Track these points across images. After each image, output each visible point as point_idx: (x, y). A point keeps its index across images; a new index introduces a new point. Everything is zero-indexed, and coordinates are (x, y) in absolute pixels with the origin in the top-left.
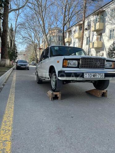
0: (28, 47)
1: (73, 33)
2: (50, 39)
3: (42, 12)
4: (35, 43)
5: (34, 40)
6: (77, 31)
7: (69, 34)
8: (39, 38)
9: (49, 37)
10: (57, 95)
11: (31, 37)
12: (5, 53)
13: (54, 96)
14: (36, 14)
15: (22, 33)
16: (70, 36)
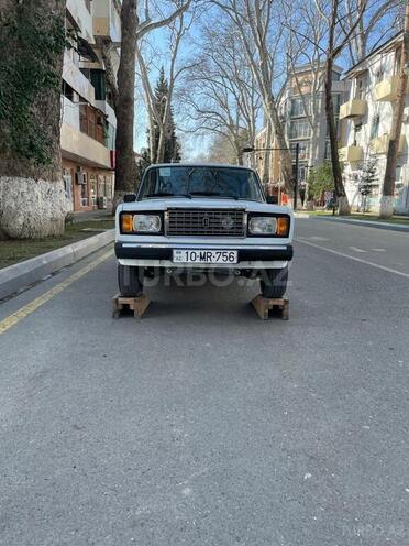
0: (218, 144)
1: (373, 79)
2: (293, 108)
3: (259, 12)
4: (238, 127)
5: (234, 117)
6: (388, 72)
7: (360, 84)
8: (254, 109)
9: (289, 103)
10: (128, 305)
11: (225, 106)
12: (125, 172)
13: (120, 308)
14: (238, 23)
15: (196, 98)
16: (363, 94)
